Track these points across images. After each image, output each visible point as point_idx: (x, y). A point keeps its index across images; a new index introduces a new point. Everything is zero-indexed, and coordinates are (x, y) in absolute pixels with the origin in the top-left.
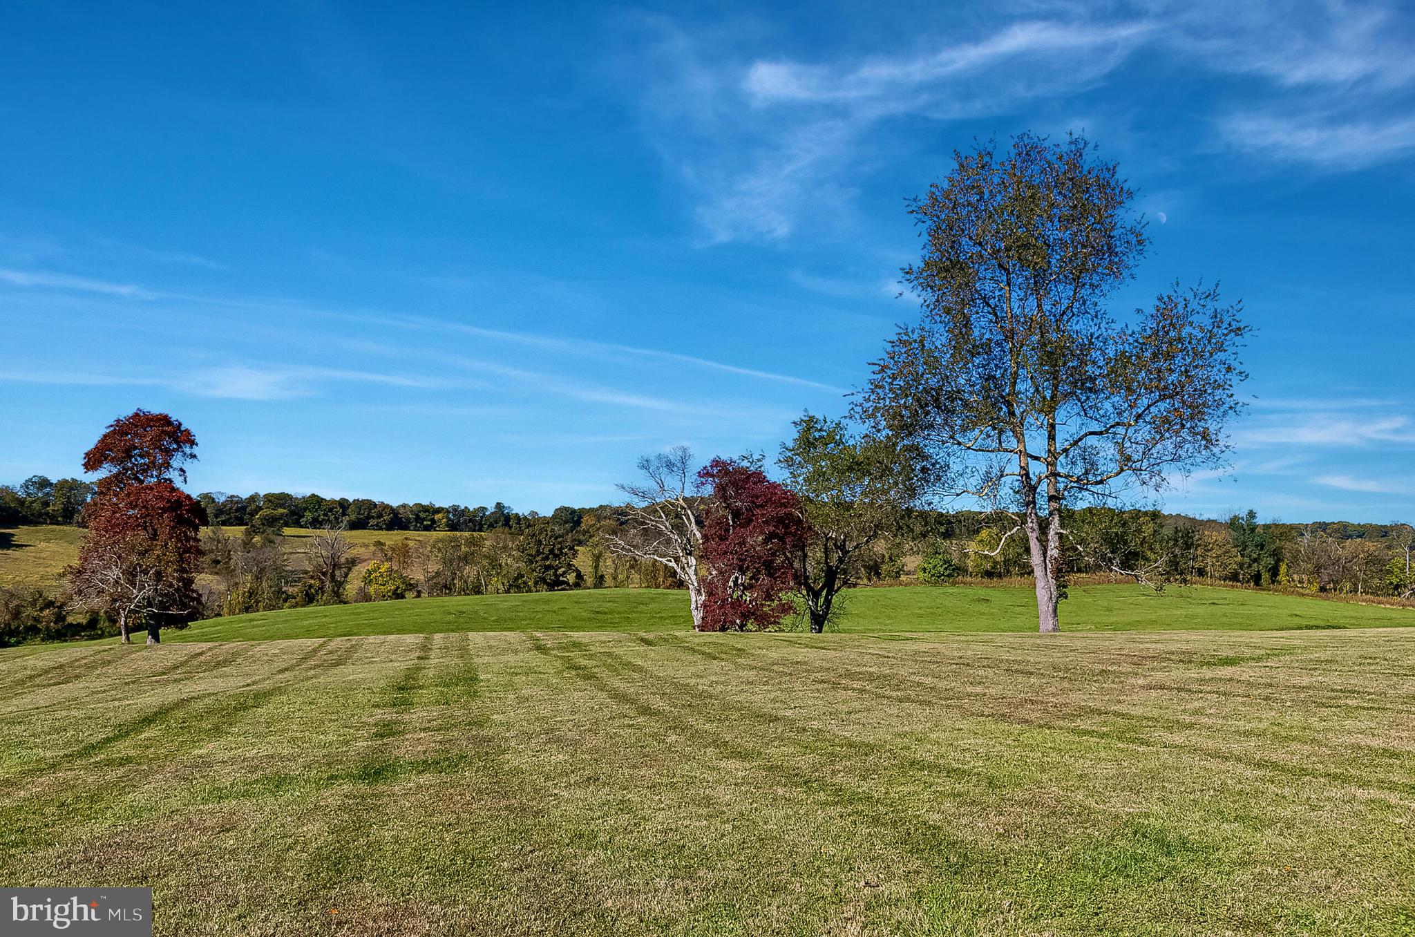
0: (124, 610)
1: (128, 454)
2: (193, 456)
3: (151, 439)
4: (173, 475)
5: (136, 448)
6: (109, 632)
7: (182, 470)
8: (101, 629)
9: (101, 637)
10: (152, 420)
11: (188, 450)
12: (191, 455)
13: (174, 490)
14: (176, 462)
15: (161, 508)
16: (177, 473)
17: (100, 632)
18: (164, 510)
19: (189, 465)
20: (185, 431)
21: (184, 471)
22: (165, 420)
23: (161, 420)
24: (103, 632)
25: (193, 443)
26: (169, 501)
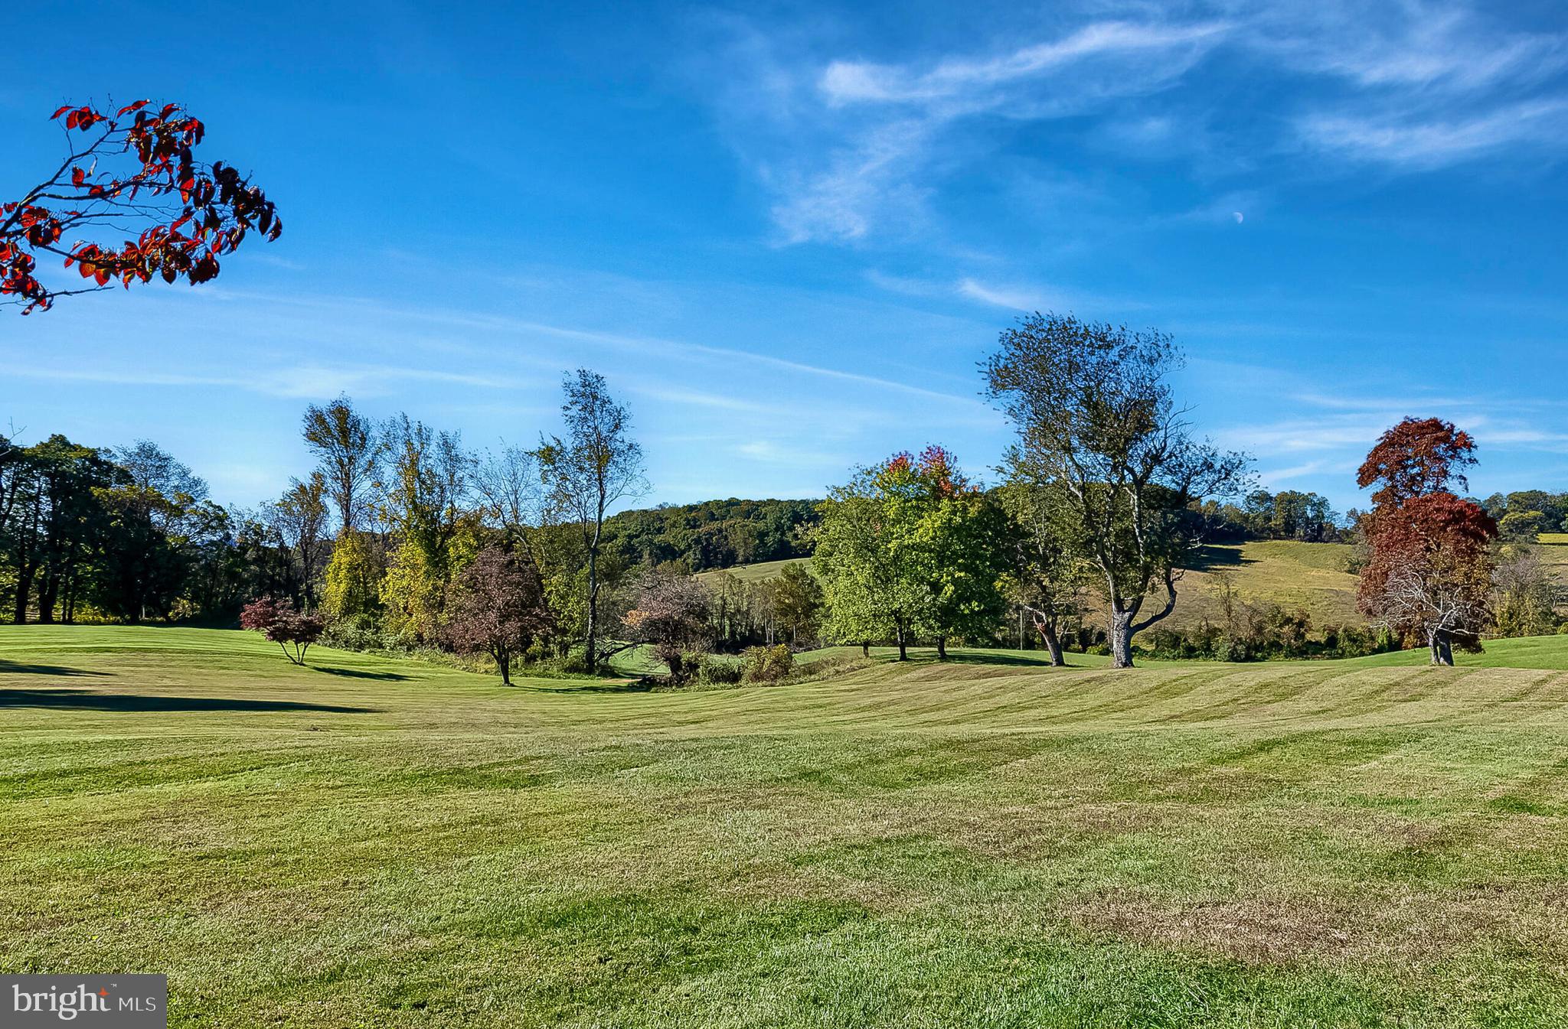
0: (1432, 629)
1: (1401, 464)
2: (1472, 461)
3: (1425, 448)
4: (1453, 486)
5: (1409, 458)
6: (1350, 652)
7: (1461, 477)
8: (1341, 648)
9: (1342, 656)
10: (1423, 428)
11: (1465, 455)
12: (1470, 460)
13: (1454, 498)
14: (1455, 467)
15: (1441, 521)
16: (1456, 481)
17: (1340, 651)
18: (1447, 523)
19: (1469, 472)
20: (1460, 433)
21: (1465, 479)
22: (1435, 425)
23: (1432, 425)
24: (1344, 652)
25: (1470, 446)
26: (1450, 512)
